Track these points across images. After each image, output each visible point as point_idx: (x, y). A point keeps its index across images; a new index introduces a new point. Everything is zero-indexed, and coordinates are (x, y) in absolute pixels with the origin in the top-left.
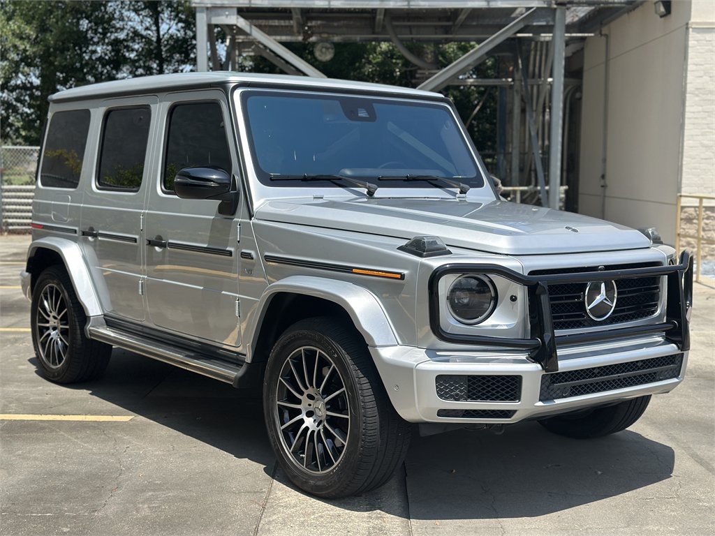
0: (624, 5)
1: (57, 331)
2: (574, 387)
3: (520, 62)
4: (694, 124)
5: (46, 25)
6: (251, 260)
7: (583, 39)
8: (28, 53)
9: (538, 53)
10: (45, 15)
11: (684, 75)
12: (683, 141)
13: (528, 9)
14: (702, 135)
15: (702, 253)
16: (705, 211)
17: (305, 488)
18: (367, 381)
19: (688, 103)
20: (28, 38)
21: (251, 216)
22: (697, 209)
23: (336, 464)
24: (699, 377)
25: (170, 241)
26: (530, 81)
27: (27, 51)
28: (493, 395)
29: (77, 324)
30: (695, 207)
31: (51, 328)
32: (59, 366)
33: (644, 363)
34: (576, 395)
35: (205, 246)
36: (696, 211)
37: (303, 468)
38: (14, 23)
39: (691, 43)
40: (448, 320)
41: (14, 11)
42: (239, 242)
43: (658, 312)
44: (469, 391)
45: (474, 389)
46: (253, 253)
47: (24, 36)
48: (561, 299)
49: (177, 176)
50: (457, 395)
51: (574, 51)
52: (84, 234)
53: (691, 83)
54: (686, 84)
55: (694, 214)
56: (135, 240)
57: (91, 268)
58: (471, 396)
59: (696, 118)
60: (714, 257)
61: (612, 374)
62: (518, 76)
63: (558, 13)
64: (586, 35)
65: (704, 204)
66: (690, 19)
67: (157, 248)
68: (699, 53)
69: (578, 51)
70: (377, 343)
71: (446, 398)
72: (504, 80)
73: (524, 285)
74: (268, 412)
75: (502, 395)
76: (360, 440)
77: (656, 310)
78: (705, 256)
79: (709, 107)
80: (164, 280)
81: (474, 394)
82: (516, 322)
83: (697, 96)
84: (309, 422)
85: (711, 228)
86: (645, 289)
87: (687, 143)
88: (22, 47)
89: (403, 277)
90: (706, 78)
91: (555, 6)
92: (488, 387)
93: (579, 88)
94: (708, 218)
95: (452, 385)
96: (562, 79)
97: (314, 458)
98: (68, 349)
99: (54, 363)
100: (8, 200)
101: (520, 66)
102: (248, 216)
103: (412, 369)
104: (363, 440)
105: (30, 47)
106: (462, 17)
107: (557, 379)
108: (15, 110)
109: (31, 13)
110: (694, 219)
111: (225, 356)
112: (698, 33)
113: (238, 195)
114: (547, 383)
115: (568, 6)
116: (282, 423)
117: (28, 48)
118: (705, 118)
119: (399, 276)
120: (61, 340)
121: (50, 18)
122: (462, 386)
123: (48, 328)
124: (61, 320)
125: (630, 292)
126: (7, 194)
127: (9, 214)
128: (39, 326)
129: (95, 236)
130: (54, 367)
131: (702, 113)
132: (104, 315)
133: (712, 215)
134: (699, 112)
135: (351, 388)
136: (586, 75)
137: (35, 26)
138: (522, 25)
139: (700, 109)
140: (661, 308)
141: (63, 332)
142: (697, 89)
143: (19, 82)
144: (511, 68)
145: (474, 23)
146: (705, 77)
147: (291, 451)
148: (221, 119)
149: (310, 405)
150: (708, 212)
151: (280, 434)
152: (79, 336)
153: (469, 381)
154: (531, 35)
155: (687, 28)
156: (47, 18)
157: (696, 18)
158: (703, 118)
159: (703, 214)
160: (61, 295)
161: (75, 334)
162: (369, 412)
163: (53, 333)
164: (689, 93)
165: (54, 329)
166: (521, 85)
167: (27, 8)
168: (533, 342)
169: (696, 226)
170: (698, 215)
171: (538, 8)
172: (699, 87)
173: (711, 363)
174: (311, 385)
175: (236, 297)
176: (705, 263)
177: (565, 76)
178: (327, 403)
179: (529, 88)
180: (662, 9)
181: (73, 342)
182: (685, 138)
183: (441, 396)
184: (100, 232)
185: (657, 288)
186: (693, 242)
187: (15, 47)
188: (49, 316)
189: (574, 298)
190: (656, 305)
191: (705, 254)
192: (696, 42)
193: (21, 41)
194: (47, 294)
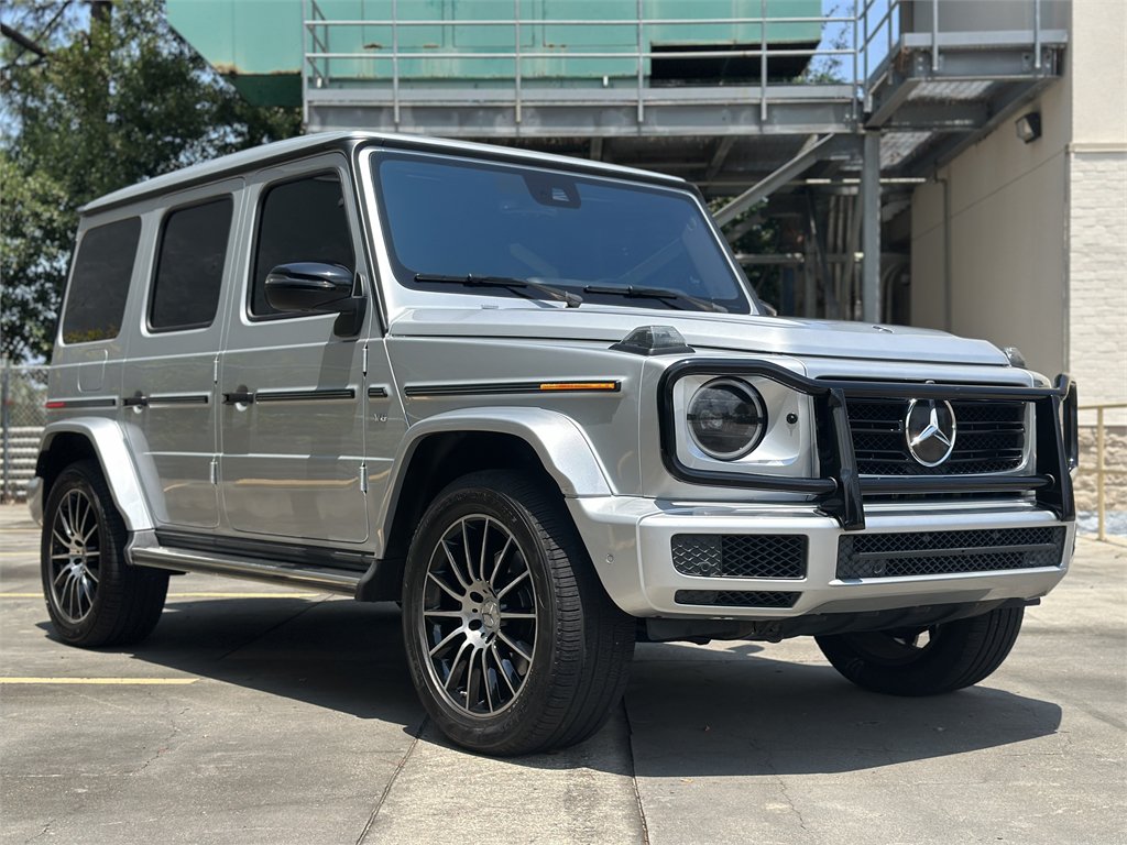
0: (968, 129)
1: (81, 564)
2: (891, 561)
3: (813, 224)
4: (1083, 299)
5: (84, 182)
6: (384, 399)
7: (909, 189)
8: (55, 225)
9: (841, 215)
10: (84, 168)
11: (1065, 225)
12: (1068, 324)
13: (821, 136)
14: (1098, 315)
15: (1106, 499)
16: (1108, 434)
17: (468, 743)
18: (564, 555)
19: (1073, 267)
20: (57, 201)
21: (383, 332)
22: (1095, 430)
23: (516, 695)
24: (1102, 635)
25: (260, 391)
26: (830, 258)
27: (54, 221)
28: (762, 567)
29: (113, 545)
30: (1092, 427)
31: (72, 560)
32: (82, 619)
33: (1003, 535)
34: (895, 574)
35: (314, 388)
36: (1093, 433)
37: (466, 711)
38: (34, 179)
39: (1075, 175)
40: (690, 451)
41: (36, 162)
42: (365, 373)
43: (1024, 463)
44: (724, 561)
45: (733, 557)
46: (387, 387)
47: (50, 199)
48: (868, 426)
49: (270, 275)
50: (706, 566)
51: (897, 211)
52: (127, 402)
53: (1075, 236)
54: (1069, 238)
55: (1092, 438)
56: (206, 399)
57: (138, 456)
58: (729, 569)
59: (1086, 290)
60: (1125, 506)
61: (952, 546)
62: (811, 246)
63: (868, 143)
64: (913, 180)
65: (1107, 422)
66: (1070, 139)
67: (239, 406)
68: (1088, 190)
69: (902, 212)
70: (579, 491)
71: (689, 572)
72: (789, 255)
73: (808, 393)
74: (410, 633)
75: (778, 568)
76: (554, 649)
77: (1020, 461)
78: (1112, 505)
79: (1105, 272)
80: (250, 455)
81: (732, 566)
82: (797, 455)
83: (1087, 255)
84: (473, 637)
85: (1120, 460)
86: (1002, 427)
87: (1075, 328)
88: (46, 215)
89: (617, 387)
90: (1100, 228)
91: (863, 132)
92: (755, 554)
93: (906, 268)
94: (1114, 444)
95: (696, 551)
96: (878, 253)
97: (483, 695)
98: (98, 588)
99: (75, 615)
100: (18, 450)
101: (814, 231)
102: (379, 333)
103: (634, 526)
104: (558, 649)
105: (59, 215)
106: (722, 153)
107: (863, 545)
108: (34, 314)
109: (61, 165)
110: (1092, 445)
111: (344, 562)
112: (1084, 159)
113: (364, 301)
114: (848, 551)
115: (883, 130)
116: (432, 645)
117: (55, 217)
118: (1102, 289)
119: (611, 386)
120: (87, 575)
121: (91, 173)
122: (713, 552)
123: (66, 562)
124: (89, 544)
125: (976, 427)
126: (16, 440)
127: (18, 472)
128: (54, 560)
129: (143, 404)
130: (73, 621)
131: (1096, 282)
132: (157, 529)
133: (1119, 439)
134: (1091, 280)
135: (539, 568)
136: (915, 247)
137: (67, 184)
138: (812, 161)
139: (1092, 275)
140: (1027, 460)
141: (92, 564)
142: (1087, 245)
143: (40, 270)
144: (800, 239)
145: (741, 169)
146: (1098, 227)
147: (445, 688)
148: (340, 194)
149: (475, 611)
150: (1113, 436)
151: (427, 663)
152: (115, 566)
153: (724, 544)
154: (828, 181)
155: (1068, 154)
156: (86, 173)
157: (1081, 137)
158: (1097, 290)
159: (1105, 437)
160: (90, 504)
161: (110, 562)
162: (568, 604)
163: (74, 568)
164: (1075, 252)
165: (77, 562)
166: (816, 263)
167: (56, 158)
168: (824, 483)
169: (1095, 457)
170: (1097, 439)
171: (836, 135)
172: (1091, 242)
173: (1121, 620)
174: (477, 576)
175: (361, 461)
176: (1112, 516)
177: (883, 249)
178: (502, 601)
179: (829, 267)
180: (1028, 130)
181: (105, 577)
182: (1072, 320)
183: (680, 569)
184: (152, 396)
185: (1021, 426)
186: (1092, 483)
187: (36, 215)
188: (69, 541)
189: (889, 426)
190: (1020, 453)
191: (1112, 501)
192: (1081, 174)
193: (45, 207)
194: (67, 507)
